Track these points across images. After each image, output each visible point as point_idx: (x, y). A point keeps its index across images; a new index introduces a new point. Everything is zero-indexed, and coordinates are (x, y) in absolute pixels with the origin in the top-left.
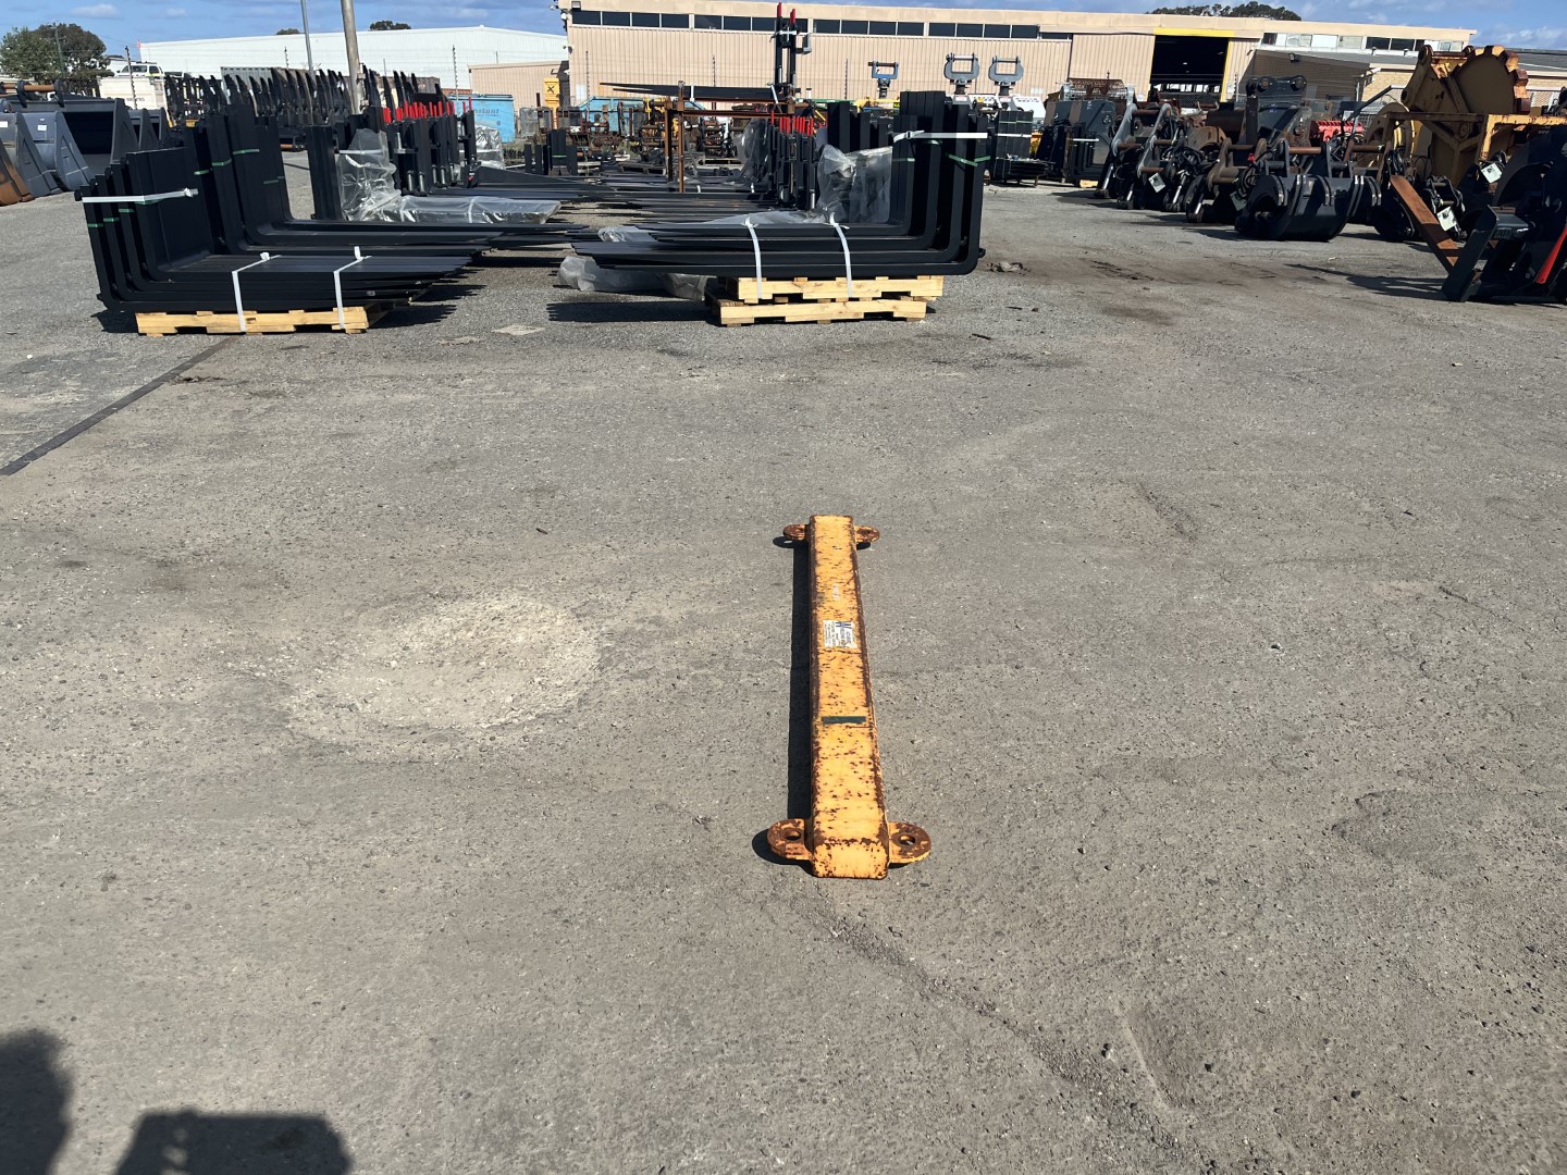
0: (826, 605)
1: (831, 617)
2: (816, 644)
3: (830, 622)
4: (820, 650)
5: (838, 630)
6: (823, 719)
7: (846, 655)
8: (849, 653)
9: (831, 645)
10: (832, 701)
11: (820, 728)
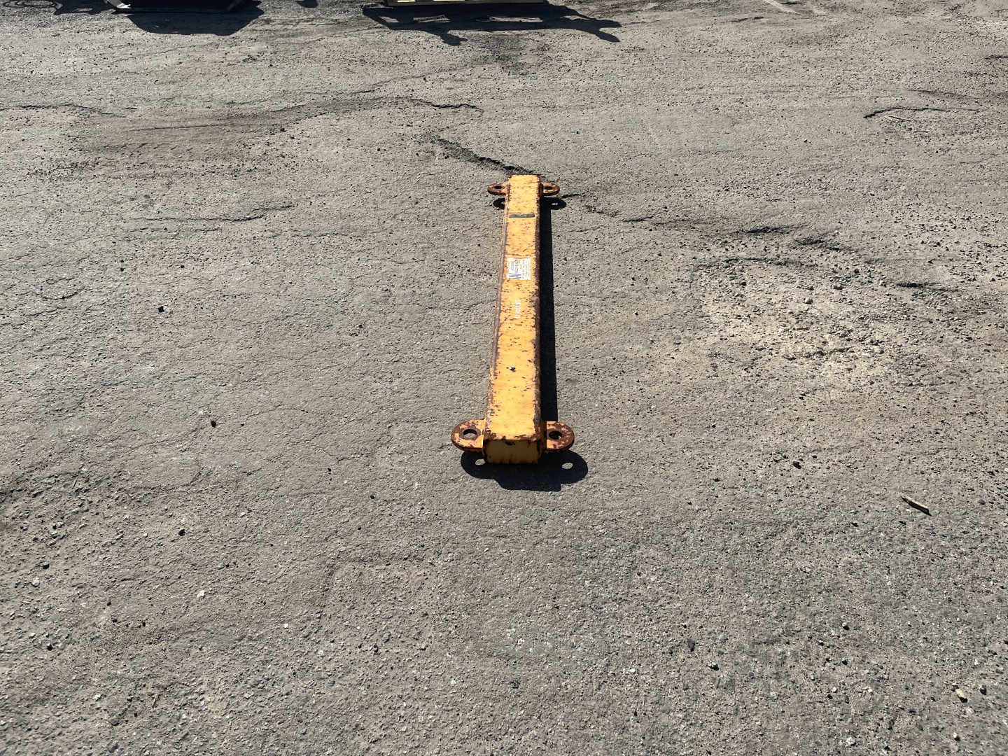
0: (527, 295)
1: (524, 283)
2: (536, 260)
3: (525, 279)
4: (534, 256)
5: (520, 272)
6: (534, 216)
7: (516, 253)
8: (513, 255)
9: (526, 260)
10: (528, 225)
11: (536, 212)
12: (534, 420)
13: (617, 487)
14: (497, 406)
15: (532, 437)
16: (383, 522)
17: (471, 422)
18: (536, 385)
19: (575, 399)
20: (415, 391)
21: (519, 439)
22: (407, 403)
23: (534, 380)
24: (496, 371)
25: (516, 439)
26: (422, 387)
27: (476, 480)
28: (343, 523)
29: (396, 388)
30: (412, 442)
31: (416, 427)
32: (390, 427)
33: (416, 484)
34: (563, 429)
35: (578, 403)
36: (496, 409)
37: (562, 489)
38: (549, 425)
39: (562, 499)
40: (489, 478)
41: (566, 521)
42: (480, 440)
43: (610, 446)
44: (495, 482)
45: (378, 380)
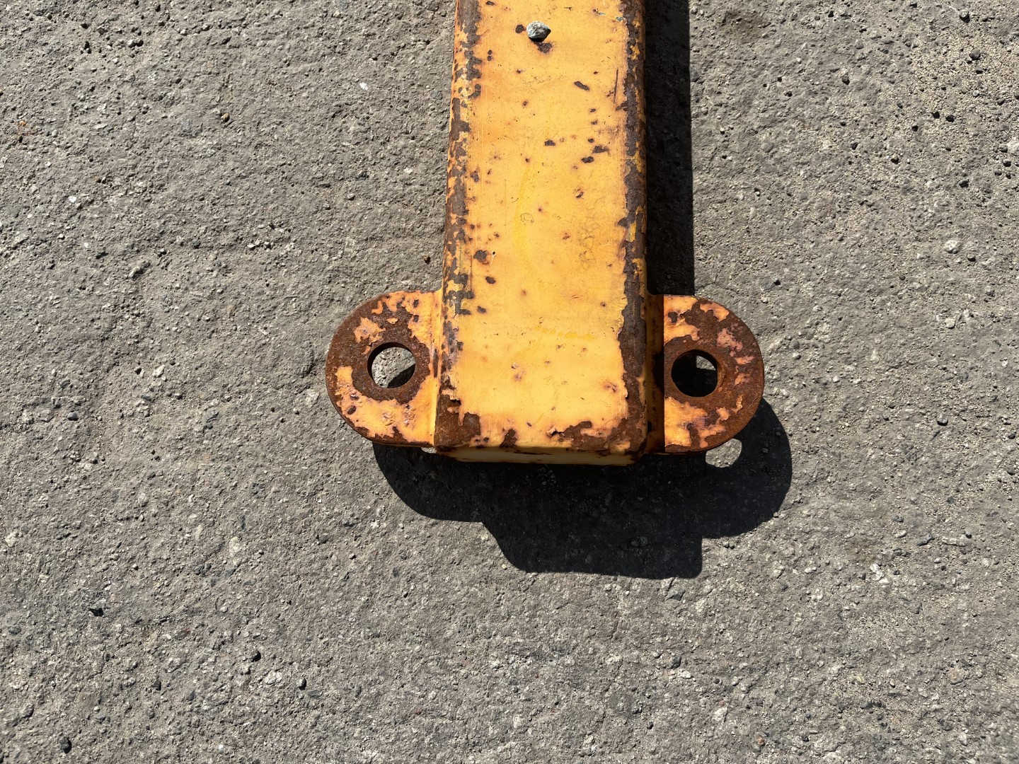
12: (622, 337)
13: (890, 546)
14: (481, 256)
15: (615, 435)
16: (137, 717)
17: (392, 305)
18: (629, 127)
19: (753, 119)
20: (211, 96)
21: (567, 443)
22: (188, 156)
23: (621, 98)
24: (480, 52)
25: (554, 443)
26: (235, 69)
27: (423, 523)
28: (16, 722)
29: (151, 78)
30: (214, 345)
31: (226, 270)
32: (139, 273)
33: (234, 547)
34: (724, 338)
35: (763, 136)
36: (478, 272)
37: (708, 565)
38: (674, 316)
39: (707, 614)
40: (464, 515)
41: (719, 712)
42: (428, 405)
43: (867, 351)
44: (485, 535)
45: (96, 40)
